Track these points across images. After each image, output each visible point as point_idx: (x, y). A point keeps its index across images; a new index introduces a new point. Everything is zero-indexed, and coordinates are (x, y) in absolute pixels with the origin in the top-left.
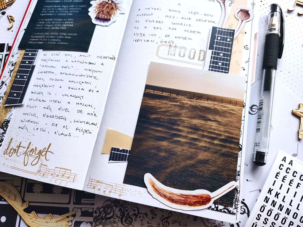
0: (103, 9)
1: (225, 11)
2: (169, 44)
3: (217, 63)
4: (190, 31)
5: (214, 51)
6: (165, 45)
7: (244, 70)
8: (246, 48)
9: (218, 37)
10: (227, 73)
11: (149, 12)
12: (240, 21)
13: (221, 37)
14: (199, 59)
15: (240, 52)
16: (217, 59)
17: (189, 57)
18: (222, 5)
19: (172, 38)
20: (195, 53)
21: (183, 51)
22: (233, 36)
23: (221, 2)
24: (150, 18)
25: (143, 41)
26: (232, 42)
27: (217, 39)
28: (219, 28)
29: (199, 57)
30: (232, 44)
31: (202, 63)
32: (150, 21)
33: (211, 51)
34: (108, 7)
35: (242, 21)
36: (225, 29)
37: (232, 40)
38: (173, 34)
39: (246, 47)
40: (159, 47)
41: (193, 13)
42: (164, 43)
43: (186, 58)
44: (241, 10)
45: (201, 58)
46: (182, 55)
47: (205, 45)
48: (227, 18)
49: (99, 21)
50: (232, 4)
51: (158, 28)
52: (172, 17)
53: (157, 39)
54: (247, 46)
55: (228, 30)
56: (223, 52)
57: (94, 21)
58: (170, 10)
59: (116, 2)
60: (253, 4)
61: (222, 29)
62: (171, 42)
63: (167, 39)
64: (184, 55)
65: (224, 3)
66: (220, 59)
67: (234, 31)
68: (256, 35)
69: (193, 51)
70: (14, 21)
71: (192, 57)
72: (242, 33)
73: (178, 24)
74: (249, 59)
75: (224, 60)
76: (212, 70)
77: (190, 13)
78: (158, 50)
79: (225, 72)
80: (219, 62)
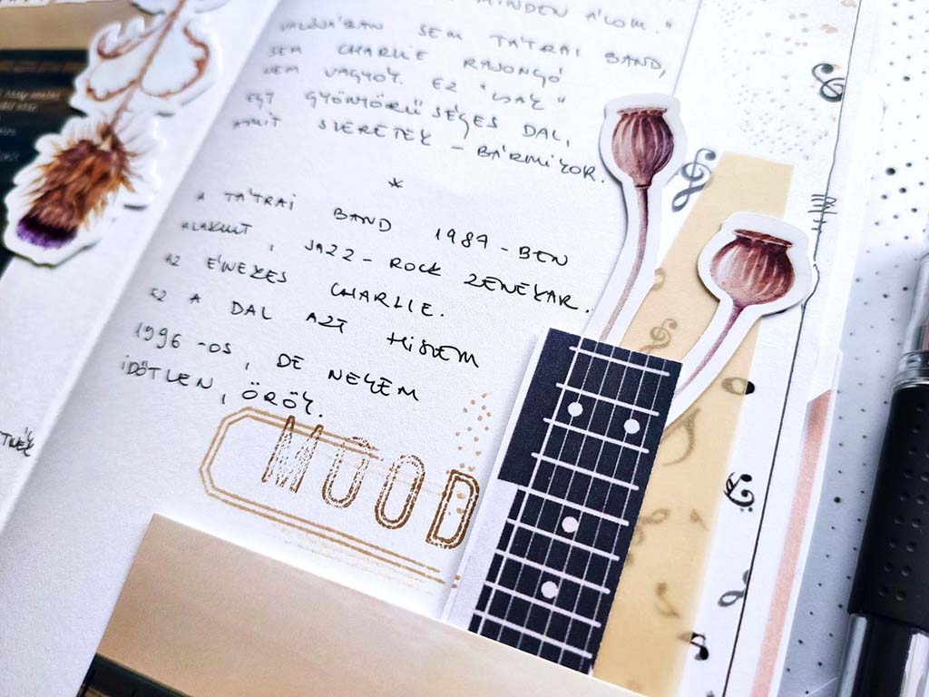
0: (69, 175)
1: (643, 240)
2: (287, 413)
3: (531, 582)
4: (417, 345)
5: (529, 490)
6: (261, 417)
7: (704, 654)
8: (736, 494)
9: (571, 397)
10: (584, 666)
11: (233, 214)
12: (727, 306)
13: (586, 402)
14: (433, 534)
15: (695, 517)
16: (538, 549)
17: (379, 511)
18: (633, 196)
19: (309, 379)
20: (417, 486)
21: (352, 459)
22: (664, 407)
23: (629, 183)
24: (231, 249)
25: (160, 375)
26: (653, 444)
27: (564, 416)
28: (589, 344)
29: (440, 516)
30: (649, 461)
31: (441, 557)
32: (225, 268)
33: (512, 489)
34: (89, 171)
35: (739, 308)
36: (622, 353)
37: (654, 433)
38: (321, 350)
39: (743, 485)
40: (228, 421)
41: (460, 236)
42: (259, 402)
43: (359, 519)
44: (745, 240)
45: (448, 529)
46: (340, 491)
47: (486, 445)
48: (646, 279)
49: (32, 235)
50: (695, 196)
51: (251, 310)
52: (341, 252)
53: (229, 377)
54: (747, 478)
55: (639, 358)
56: (583, 509)
57: (12, 240)
58: (338, 211)
59: (128, 148)
60: (825, 204)
61: (605, 349)
62: (298, 399)
63: (283, 383)
64: (353, 493)
65: (644, 189)
66: (558, 556)
67: (675, 368)
68: (816, 411)
69: (409, 473)
71: (393, 511)
72: (727, 385)
73: (365, 294)
74: (747, 577)
75: (578, 563)
76: (491, 631)
77: (443, 235)
78: (217, 441)
79: (572, 662)
80: (548, 577)
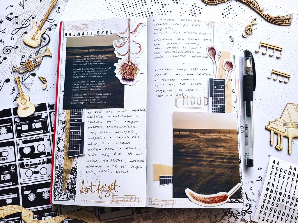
0: (126, 70)
1: (216, 65)
2: (183, 96)
3: (217, 106)
4: (195, 84)
5: (213, 97)
6: (180, 97)
7: (234, 108)
8: (233, 92)
9: (214, 86)
10: (224, 112)
11: (163, 72)
12: (227, 71)
13: (216, 86)
14: (204, 105)
15: (230, 95)
16: (216, 103)
17: (198, 104)
18: (213, 59)
19: (184, 91)
20: (201, 100)
21: (193, 99)
22: (224, 85)
23: (212, 58)
24: (165, 77)
25: (164, 96)
26: (224, 89)
27: (214, 88)
28: (214, 79)
29: (204, 103)
30: (224, 90)
31: (207, 107)
32: (166, 80)
34: (129, 68)
35: (228, 71)
36: (218, 80)
37: (224, 87)
38: (184, 88)
39: (234, 91)
40: (176, 99)
41: (194, 69)
42: (179, 96)
43: (196, 105)
44: (227, 63)
45: (206, 103)
46: (193, 103)
47: (207, 93)
48: (218, 70)
49: (126, 81)
50: (220, 58)
51: (172, 85)
52: (181, 75)
53: (173, 93)
54: (234, 90)
55: (220, 80)
56: (219, 97)
57: (122, 82)
58: (178, 69)
59: (135, 64)
60: (234, 56)
61: (216, 79)
62: (183, 94)
63: (181, 93)
64: (194, 103)
65: (214, 58)
66: (218, 103)
67: (224, 80)
68: (238, 80)
69: (199, 99)
70: (46, 82)
71: (199, 103)
72: (229, 80)
73: (186, 79)
74: (236, 99)
75: (221, 103)
76: (214, 112)
77: (192, 69)
78: (176, 101)
79: (223, 112)
80: (218, 105)
